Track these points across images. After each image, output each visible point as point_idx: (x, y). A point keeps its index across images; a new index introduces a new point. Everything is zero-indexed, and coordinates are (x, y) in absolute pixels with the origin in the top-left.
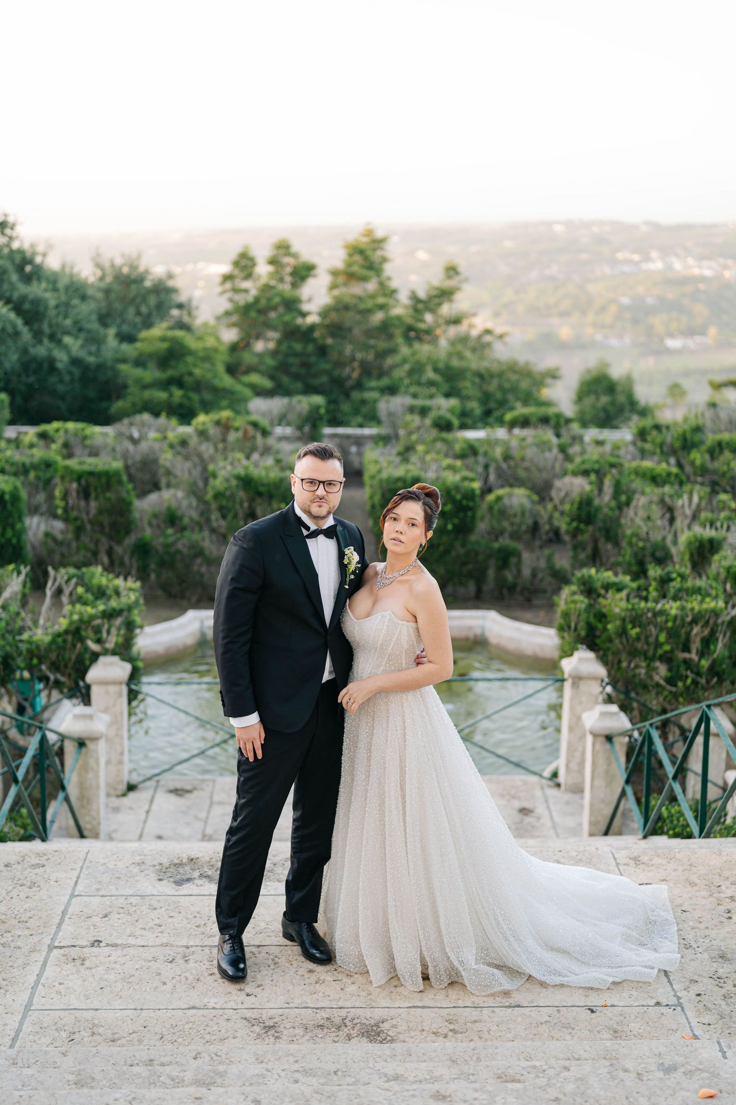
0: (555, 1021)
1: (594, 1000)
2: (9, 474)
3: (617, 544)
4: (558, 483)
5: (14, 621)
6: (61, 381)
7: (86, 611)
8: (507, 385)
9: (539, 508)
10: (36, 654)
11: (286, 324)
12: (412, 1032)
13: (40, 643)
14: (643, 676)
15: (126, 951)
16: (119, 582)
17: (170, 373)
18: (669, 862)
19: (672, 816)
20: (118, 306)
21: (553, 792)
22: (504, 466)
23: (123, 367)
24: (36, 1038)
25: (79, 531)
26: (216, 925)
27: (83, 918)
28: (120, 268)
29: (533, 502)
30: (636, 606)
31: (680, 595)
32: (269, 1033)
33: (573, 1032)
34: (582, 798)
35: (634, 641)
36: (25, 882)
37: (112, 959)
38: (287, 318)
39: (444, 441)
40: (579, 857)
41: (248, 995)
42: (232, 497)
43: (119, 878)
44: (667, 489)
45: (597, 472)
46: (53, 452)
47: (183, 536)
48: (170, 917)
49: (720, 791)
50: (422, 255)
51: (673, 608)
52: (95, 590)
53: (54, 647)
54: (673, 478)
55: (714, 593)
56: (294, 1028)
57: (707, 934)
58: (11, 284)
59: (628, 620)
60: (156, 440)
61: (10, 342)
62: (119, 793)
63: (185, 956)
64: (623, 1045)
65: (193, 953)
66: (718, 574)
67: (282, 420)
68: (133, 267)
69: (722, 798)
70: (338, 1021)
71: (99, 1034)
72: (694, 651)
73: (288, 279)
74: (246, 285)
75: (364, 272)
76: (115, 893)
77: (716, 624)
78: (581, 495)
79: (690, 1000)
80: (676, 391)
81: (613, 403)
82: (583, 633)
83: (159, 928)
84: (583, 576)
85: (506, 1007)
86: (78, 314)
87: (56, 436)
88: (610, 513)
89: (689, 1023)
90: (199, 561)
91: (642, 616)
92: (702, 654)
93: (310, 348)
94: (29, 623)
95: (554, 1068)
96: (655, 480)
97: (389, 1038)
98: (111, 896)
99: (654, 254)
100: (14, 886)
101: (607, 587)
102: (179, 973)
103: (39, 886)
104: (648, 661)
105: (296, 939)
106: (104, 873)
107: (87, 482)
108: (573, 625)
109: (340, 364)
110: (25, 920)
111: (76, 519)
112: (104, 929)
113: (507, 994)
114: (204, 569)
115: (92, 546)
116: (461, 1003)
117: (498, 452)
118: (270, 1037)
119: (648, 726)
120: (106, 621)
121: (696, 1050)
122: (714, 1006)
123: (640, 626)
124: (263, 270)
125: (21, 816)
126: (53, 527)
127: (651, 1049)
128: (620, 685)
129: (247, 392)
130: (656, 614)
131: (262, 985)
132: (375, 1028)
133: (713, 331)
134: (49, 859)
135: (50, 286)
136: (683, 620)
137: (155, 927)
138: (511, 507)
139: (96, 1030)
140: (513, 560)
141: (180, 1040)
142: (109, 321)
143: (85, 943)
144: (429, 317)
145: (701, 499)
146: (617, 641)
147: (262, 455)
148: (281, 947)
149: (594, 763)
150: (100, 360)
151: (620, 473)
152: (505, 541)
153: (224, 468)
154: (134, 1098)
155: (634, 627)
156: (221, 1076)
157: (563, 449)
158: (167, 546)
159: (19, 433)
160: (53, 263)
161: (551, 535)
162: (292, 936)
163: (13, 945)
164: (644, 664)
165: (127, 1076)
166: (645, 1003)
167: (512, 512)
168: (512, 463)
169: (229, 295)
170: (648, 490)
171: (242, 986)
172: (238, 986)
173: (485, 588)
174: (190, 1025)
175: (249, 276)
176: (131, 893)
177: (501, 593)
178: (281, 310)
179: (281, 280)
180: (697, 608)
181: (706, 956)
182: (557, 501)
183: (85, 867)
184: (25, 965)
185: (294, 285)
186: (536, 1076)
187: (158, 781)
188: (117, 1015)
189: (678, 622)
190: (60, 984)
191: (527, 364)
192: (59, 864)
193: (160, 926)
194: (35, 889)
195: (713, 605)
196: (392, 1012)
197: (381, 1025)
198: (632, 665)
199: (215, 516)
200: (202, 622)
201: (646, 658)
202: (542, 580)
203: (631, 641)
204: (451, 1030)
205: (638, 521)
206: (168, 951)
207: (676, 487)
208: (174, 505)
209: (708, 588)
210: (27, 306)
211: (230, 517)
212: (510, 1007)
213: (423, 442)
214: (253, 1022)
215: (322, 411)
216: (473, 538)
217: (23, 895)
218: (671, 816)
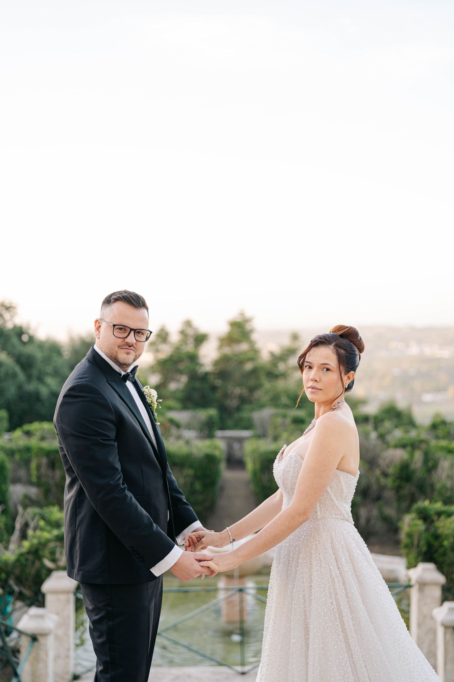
4: (383, 454)
6: (43, 406)
7: (43, 535)
9: (370, 473)
10: (4, 570)
11: (191, 371)
13: (7, 561)
25: (47, 492)
38: (190, 366)
45: (410, 446)
52: (52, 523)
53: (18, 564)
58: (13, 343)
61: (10, 380)
67: (189, 426)
73: (192, 343)
74: (164, 347)
75: (240, 338)
78: (401, 461)
82: (424, 549)
84: (420, 507)
86: (56, 364)
87: (36, 432)
88: (422, 475)
93: (206, 386)
101: (439, 514)
107: (54, 456)
108: (416, 543)
109: (225, 396)
111: (45, 484)
120: (58, 543)
124: (174, 338)
126: (29, 491)
133: (451, 388)
135: (39, 349)
144: (281, 365)
146: (451, 555)
151: (428, 448)
169: (154, 353)
170: (448, 458)
175: (164, 341)
178: (187, 362)
179: (187, 344)
182: (383, 467)
185: (196, 346)
205: (443, 478)
210: (24, 359)
213: (286, 431)
215: (216, 420)
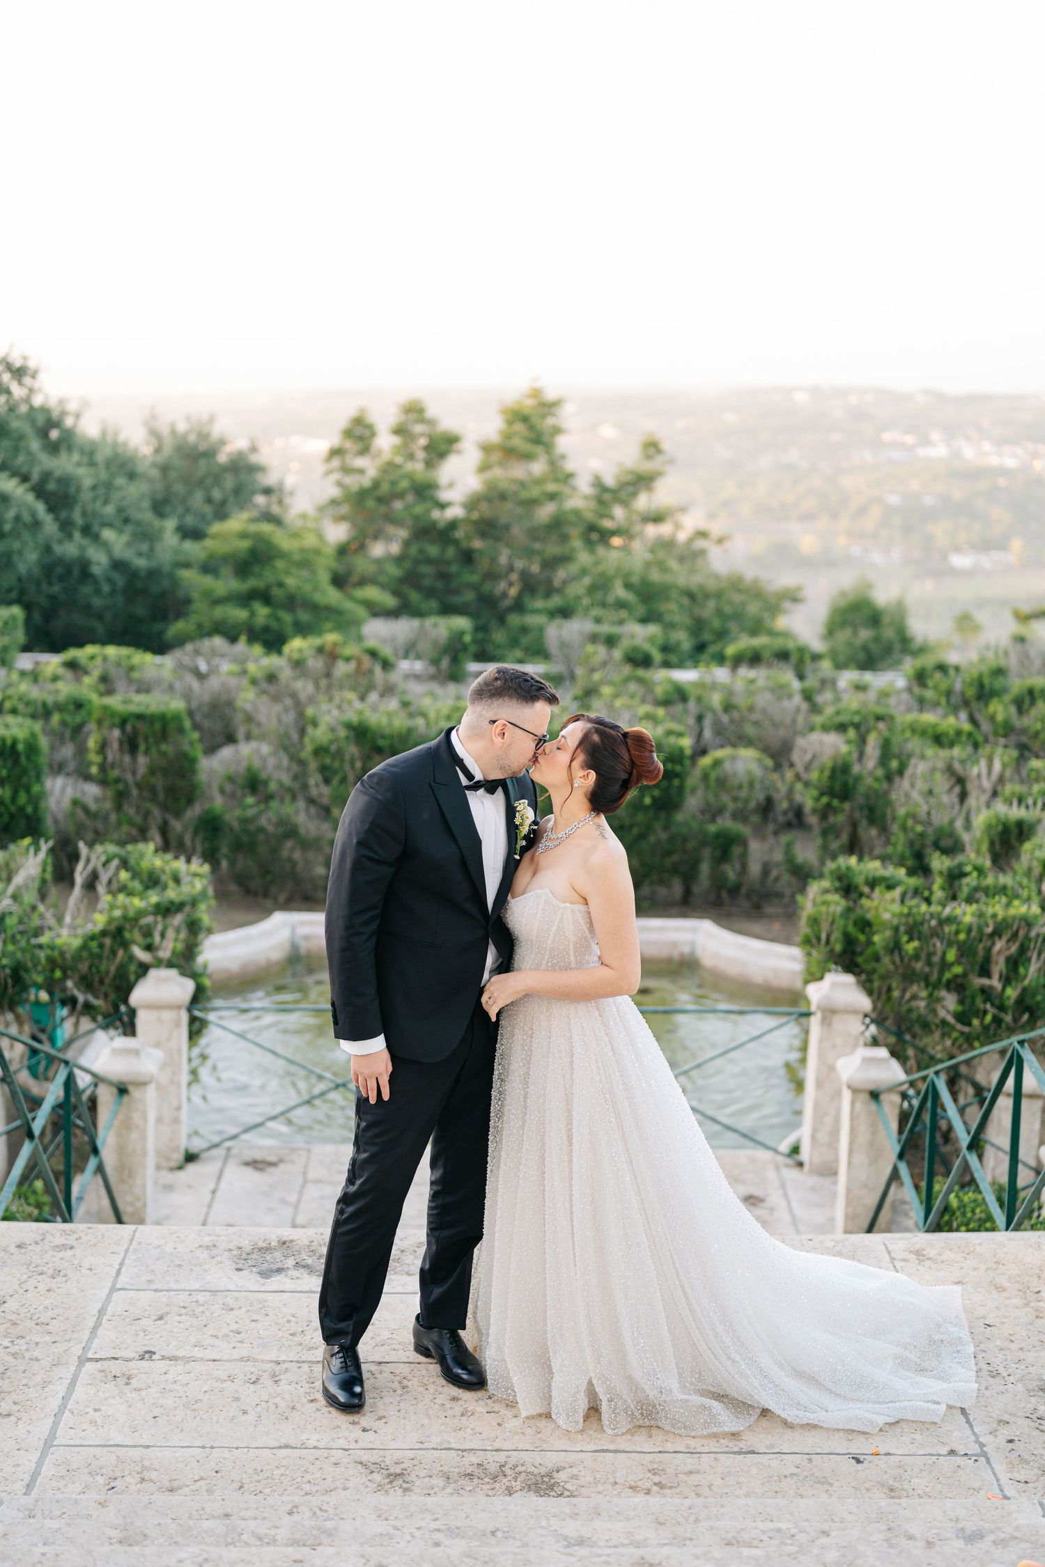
0: (805, 1474)
1: (860, 1446)
2: (24, 716)
3: (884, 829)
4: (800, 742)
5: (29, 918)
6: (98, 592)
7: (131, 903)
8: (727, 609)
9: (775, 776)
10: (59, 963)
11: (416, 518)
12: (599, 1485)
13: (65, 948)
14: (923, 1011)
15: (189, 1367)
16: (180, 865)
17: (252, 583)
18: (966, 1259)
19: (965, 1206)
20: (179, 488)
21: (792, 1174)
22: (725, 718)
23: (186, 574)
24: (61, 1484)
25: (121, 798)
26: (320, 1332)
27: (128, 1320)
28: (185, 436)
29: (766, 768)
30: (915, 910)
31: (978, 895)
32: (395, 1484)
33: (830, 1489)
34: (835, 1183)
35: (910, 960)
36: (45, 1269)
37: (170, 1377)
38: (419, 509)
39: (641, 681)
40: (837, 1249)
41: (364, 1430)
42: (339, 753)
43: (180, 1266)
44: (957, 751)
45: (857, 726)
46: (87, 688)
47: (268, 808)
48: (253, 1321)
49: (1032, 1174)
50: (608, 432)
51: (966, 913)
52: (145, 877)
53: (85, 954)
54: (964, 738)
55: (1025, 893)
56: (430, 1477)
57: (1021, 1358)
58: (29, 453)
59: (902, 929)
60: (231, 674)
61: (26, 535)
62: (173, 1164)
63: (274, 1376)
64: (905, 1505)
65: (286, 1370)
66: (1030, 870)
67: (409, 651)
68: (204, 436)
69: (1033, 1184)
70: (493, 1468)
71: (151, 1481)
72: (996, 976)
73: (421, 455)
74: (360, 462)
75: (528, 447)
76: (174, 1287)
77: (1027, 937)
78: (834, 758)
79: (998, 1448)
80: (965, 623)
81: (877, 639)
82: (838, 948)
83: (238, 1336)
84: (839, 868)
85: (735, 1453)
86: (124, 498)
87: (91, 665)
88: (876, 785)
89: (998, 1480)
90: (289, 844)
91: (922, 924)
92: (1007, 980)
93: (451, 552)
94: (51, 921)
95: (808, 1533)
96: (939, 739)
97: (567, 1493)
98: (167, 1291)
99: (935, 436)
100: (30, 1274)
101: (873, 883)
102: (266, 1399)
103: (65, 1276)
104: (930, 989)
105: (434, 1354)
106: (158, 1259)
107: (134, 728)
108: (824, 936)
109: (492, 576)
110: (45, 1321)
111: (117, 781)
112: (158, 1336)
113: (735, 1435)
114: (297, 855)
115: (138, 819)
116: (669, 1447)
117: (716, 699)
118: (397, 1488)
119: (932, 1075)
120: (159, 918)
121: (1010, 1514)
122: (1033, 1457)
123: (919, 939)
124: (385, 442)
125: (35, 1192)
126: (83, 793)
127: (945, 1512)
128: (888, 1023)
129: (361, 612)
130: (943, 922)
131: (384, 1417)
132: (546, 1479)
133: (1017, 544)
134: (80, 1238)
135: (85, 459)
136: (980, 931)
137: (232, 1334)
138: (734, 774)
139: (146, 1475)
140: (736, 850)
141: (267, 1491)
142: (168, 509)
143: (131, 1355)
144: (618, 512)
145: (1004, 766)
146: (886, 960)
147: (382, 695)
148: (412, 1365)
149: (853, 1130)
150: (153, 564)
151: (891, 729)
152: (725, 823)
153: (329, 712)
154: (206, 1560)
155: (911, 939)
156: (330, 1535)
157: (808, 696)
158: (245, 821)
159: (37, 663)
160: (89, 428)
161: (791, 816)
162: (428, 1349)
163: (27, 1355)
164: (924, 994)
165: (195, 1533)
166: (933, 1451)
167: (736, 782)
168: (736, 715)
169: (336, 476)
170: (930, 752)
171: (356, 1418)
172: (350, 1418)
173: (696, 889)
174: (282, 1471)
175: (365, 450)
176: (197, 1287)
177: (719, 897)
178: (410, 498)
179: (411, 457)
180: (1001, 914)
181: (1020, 1387)
182: (800, 767)
183: (131, 1249)
184: (45, 1384)
185: (429, 464)
186: (782, 1543)
187: (229, 1149)
188: (177, 1454)
189: (973, 934)
190: (96, 1410)
191: (756, 581)
192: (95, 1245)
193: (239, 1333)
194: (59, 1279)
195: (1023, 909)
196: (572, 1457)
197: (555, 1475)
198: (908, 996)
199: (314, 779)
200: (293, 929)
201: (927, 986)
202: (777, 879)
203: (906, 960)
204: (655, 1484)
205: (915, 795)
206: (249, 1367)
207: (970, 749)
208: (256, 764)
209: (1016, 887)
210: (51, 486)
211: (335, 781)
212: (740, 1453)
213: (610, 683)
214: (372, 1467)
215: (467, 638)
216: (679, 817)
217: (42, 1288)
218: (962, 1206)
